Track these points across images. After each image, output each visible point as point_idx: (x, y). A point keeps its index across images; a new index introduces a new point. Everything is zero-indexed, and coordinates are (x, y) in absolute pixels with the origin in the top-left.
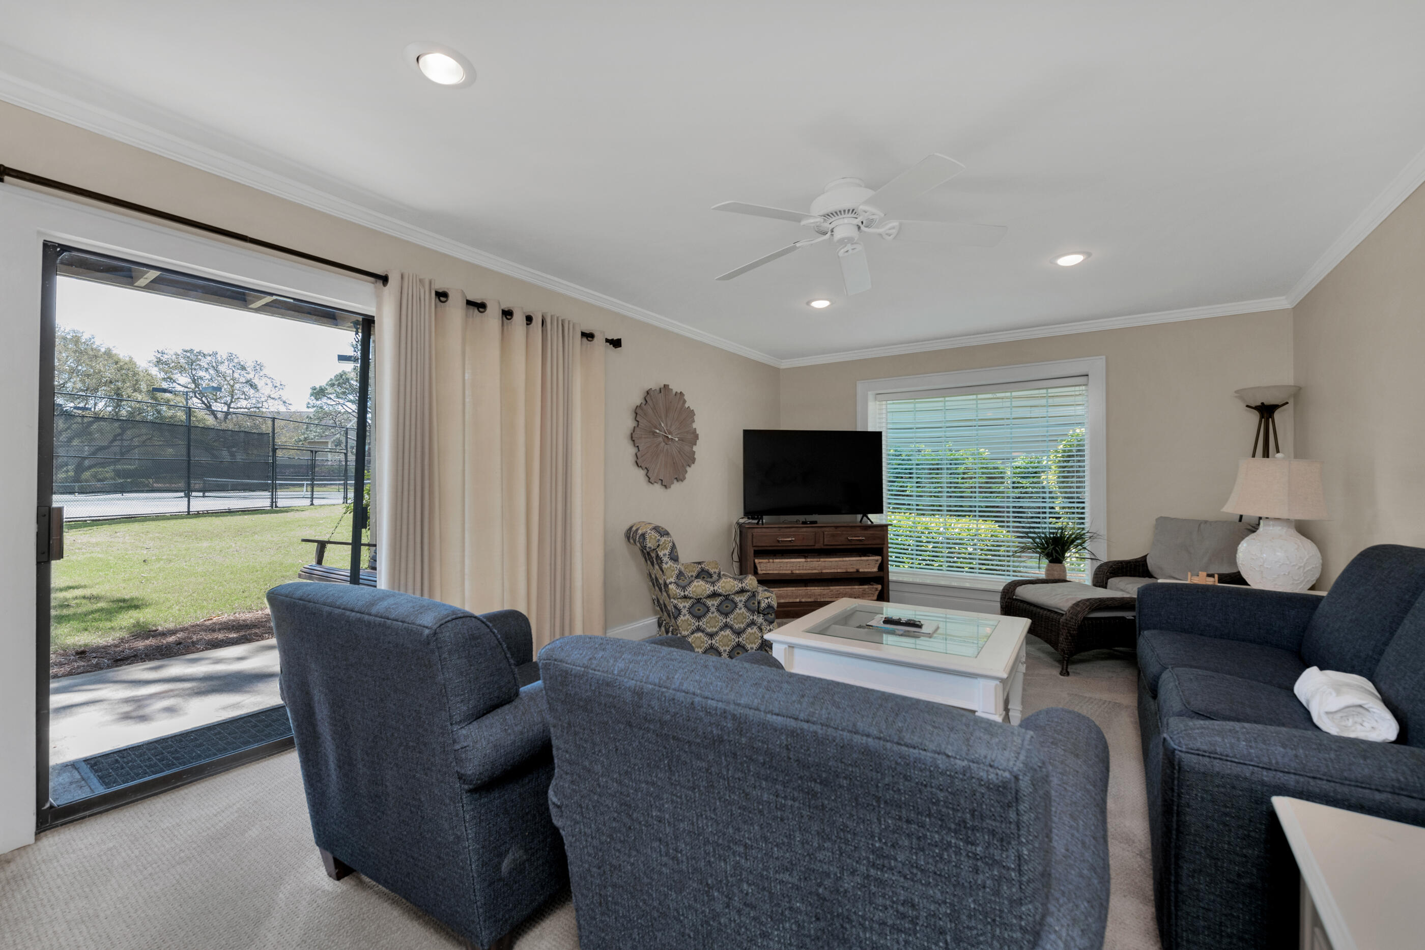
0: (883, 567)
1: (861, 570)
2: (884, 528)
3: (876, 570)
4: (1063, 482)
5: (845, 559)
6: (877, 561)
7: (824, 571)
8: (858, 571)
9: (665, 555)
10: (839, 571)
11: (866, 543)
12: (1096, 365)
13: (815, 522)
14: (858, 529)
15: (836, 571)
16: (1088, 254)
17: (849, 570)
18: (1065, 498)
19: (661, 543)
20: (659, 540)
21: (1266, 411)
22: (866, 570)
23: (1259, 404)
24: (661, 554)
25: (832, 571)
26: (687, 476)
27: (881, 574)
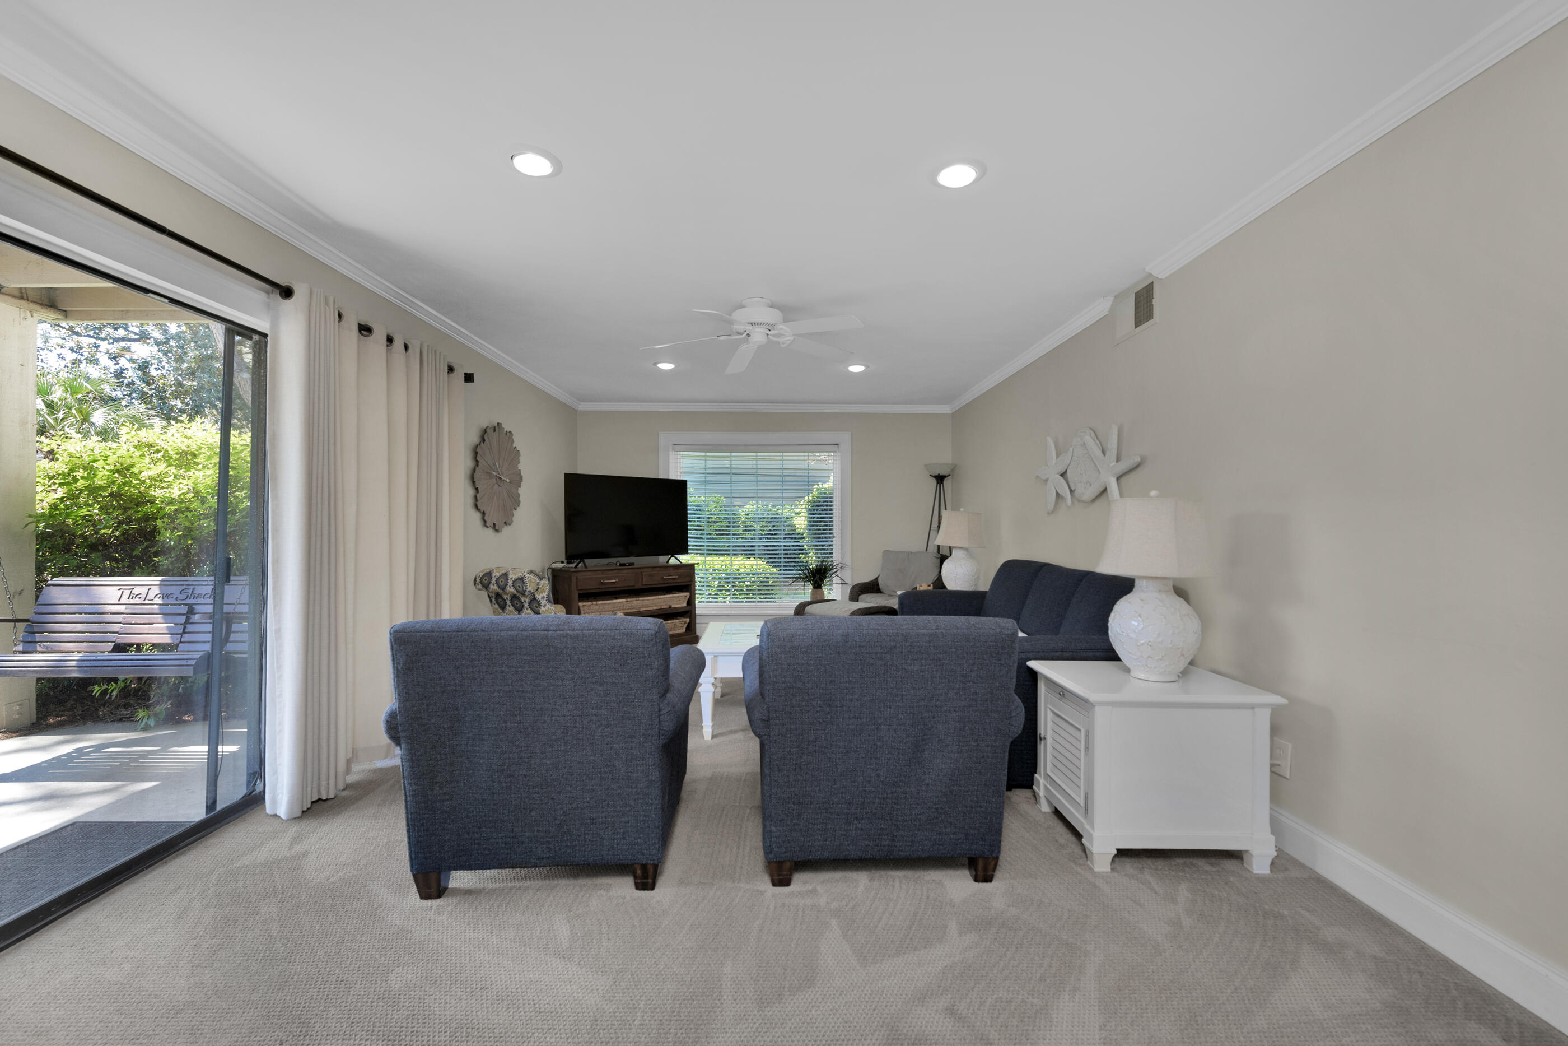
0: (691, 602)
1: (673, 606)
2: (691, 567)
3: (685, 605)
4: (813, 526)
5: (660, 597)
6: (686, 596)
7: (642, 610)
8: (670, 607)
9: (543, 598)
10: (655, 608)
11: (679, 581)
12: (845, 438)
13: (632, 564)
14: (671, 569)
15: (652, 608)
16: (867, 367)
17: (663, 607)
18: (814, 538)
19: (540, 586)
20: (538, 583)
21: (940, 479)
22: (677, 606)
23: (937, 474)
24: (539, 597)
25: (649, 609)
26: (514, 519)
27: (689, 608)
